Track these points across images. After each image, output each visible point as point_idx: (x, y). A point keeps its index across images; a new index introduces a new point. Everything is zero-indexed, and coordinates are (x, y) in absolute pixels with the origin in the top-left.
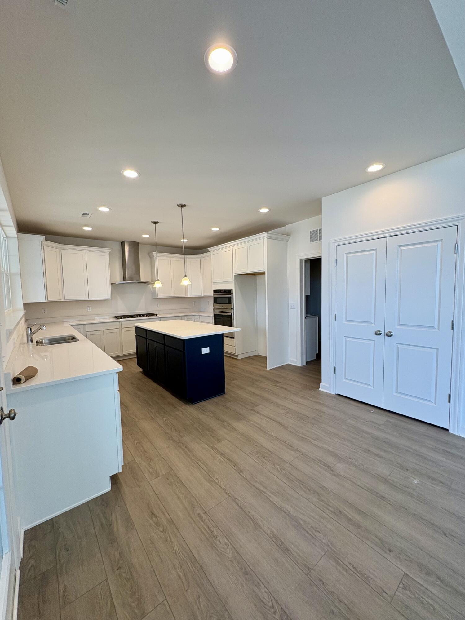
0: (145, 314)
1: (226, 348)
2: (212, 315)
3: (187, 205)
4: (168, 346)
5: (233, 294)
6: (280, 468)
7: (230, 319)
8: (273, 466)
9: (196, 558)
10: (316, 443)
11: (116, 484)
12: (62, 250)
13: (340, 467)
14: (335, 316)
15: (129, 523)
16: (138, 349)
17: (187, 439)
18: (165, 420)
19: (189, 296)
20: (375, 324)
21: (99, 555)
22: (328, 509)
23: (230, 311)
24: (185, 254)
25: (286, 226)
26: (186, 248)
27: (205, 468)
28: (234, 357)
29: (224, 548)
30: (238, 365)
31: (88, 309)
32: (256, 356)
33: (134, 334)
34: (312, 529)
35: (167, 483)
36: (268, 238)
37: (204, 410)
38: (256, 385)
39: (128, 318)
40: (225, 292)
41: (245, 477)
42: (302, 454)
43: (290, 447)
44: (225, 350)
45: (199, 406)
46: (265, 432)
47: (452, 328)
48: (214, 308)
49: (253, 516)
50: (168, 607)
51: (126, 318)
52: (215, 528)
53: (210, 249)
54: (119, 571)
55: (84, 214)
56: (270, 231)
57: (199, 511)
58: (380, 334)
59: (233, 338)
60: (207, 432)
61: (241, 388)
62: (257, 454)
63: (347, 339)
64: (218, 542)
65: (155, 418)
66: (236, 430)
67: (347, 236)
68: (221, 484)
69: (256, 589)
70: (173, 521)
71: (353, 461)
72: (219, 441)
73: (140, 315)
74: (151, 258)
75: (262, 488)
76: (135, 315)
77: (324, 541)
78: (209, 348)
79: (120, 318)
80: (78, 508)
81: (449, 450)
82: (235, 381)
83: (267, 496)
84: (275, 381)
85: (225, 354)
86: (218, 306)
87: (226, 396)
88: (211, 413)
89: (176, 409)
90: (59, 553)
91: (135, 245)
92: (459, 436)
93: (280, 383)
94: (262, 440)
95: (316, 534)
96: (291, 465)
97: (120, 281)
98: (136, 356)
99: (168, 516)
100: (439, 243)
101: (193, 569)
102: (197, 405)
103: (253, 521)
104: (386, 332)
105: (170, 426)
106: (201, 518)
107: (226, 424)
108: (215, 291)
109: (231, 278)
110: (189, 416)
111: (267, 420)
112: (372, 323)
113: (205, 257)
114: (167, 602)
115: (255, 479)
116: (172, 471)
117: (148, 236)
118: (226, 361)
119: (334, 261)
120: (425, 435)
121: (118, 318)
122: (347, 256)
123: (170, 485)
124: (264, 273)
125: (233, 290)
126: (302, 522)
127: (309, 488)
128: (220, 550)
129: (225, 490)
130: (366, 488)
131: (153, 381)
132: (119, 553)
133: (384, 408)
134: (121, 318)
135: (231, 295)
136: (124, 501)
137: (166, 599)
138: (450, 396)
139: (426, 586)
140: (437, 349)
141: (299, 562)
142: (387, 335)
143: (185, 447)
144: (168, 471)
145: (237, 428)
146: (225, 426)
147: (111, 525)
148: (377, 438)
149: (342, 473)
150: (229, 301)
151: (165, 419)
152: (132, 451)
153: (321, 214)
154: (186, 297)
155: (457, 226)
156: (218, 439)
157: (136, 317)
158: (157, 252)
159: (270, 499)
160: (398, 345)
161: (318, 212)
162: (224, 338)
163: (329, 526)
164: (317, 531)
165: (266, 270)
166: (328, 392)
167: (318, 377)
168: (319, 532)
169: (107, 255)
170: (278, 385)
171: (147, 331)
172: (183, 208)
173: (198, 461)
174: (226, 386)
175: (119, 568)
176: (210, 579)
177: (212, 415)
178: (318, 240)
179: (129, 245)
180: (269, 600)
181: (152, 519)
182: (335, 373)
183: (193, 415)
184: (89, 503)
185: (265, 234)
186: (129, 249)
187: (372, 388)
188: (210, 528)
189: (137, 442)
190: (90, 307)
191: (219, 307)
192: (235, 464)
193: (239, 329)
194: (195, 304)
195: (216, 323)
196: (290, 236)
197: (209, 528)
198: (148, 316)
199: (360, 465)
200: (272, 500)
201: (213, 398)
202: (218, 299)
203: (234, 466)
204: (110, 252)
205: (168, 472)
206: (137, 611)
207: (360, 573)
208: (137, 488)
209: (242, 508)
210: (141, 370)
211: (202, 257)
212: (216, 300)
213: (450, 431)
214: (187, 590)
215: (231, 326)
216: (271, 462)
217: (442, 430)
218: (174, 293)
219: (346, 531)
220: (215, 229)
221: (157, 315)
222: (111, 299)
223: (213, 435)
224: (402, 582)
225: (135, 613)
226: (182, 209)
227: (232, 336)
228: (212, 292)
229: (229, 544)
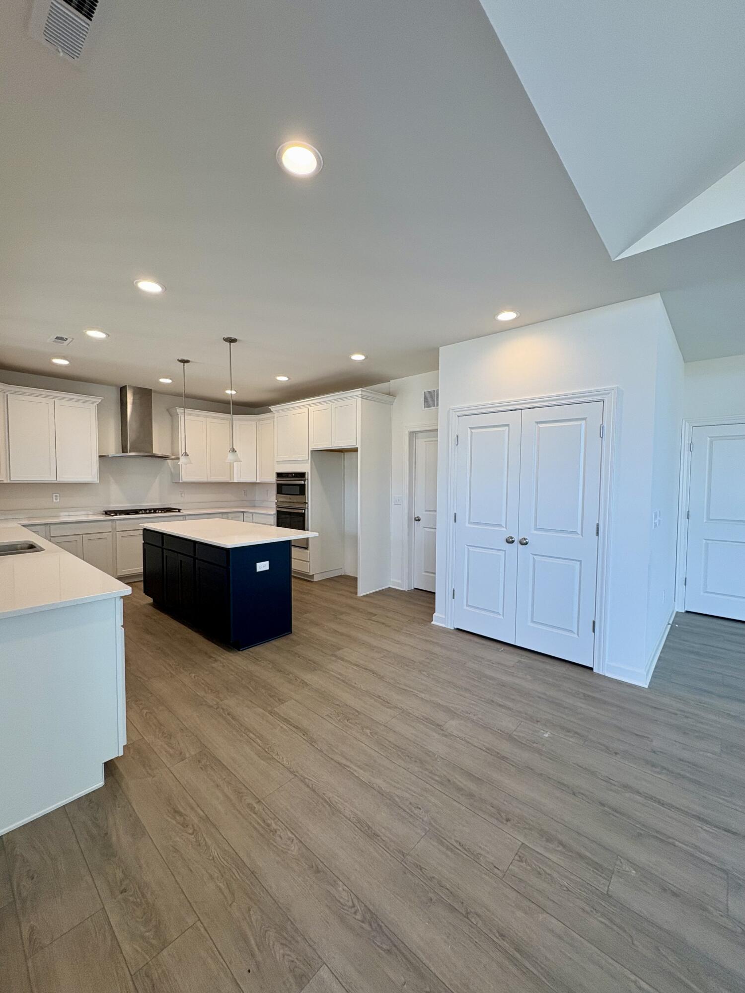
0: (159, 509)
1: (295, 565)
2: (274, 512)
3: (239, 341)
4: (200, 560)
5: (308, 479)
6: (371, 733)
7: (302, 518)
8: (361, 731)
9: (245, 860)
10: (423, 695)
11: (113, 776)
12: (9, 395)
13: (452, 725)
14: (455, 516)
15: (137, 828)
16: (147, 567)
17: (231, 702)
18: (194, 677)
19: (236, 481)
20: (506, 528)
21: (89, 878)
22: (433, 779)
23: (301, 506)
24: (233, 414)
25: (389, 381)
26: (236, 404)
27: (259, 741)
28: (306, 579)
29: (286, 844)
30: (312, 591)
31: (54, 498)
32: (341, 576)
33: (140, 541)
34: (410, 806)
35: (199, 766)
36: (363, 397)
37: (258, 660)
38: (340, 619)
39: (128, 514)
40: (294, 477)
41: (319, 748)
42: (403, 712)
43: (386, 703)
44: (293, 567)
45: (250, 653)
46: (351, 685)
47: (597, 534)
48: (276, 501)
49: (329, 798)
50: (202, 930)
51: (125, 515)
52: (274, 820)
53: (272, 408)
54: (123, 894)
55: (57, 338)
56: (367, 388)
57: (249, 800)
58: (513, 542)
59: (307, 548)
60: (263, 691)
61: (317, 625)
62: (339, 717)
63: (470, 549)
64: (278, 839)
65: (177, 674)
66: (307, 685)
67: (472, 404)
68: (283, 761)
69: (329, 888)
70: (208, 818)
71: (470, 715)
72: (281, 701)
73: (150, 510)
74: (173, 417)
75: (344, 761)
76: (141, 510)
77: (425, 819)
78: (268, 562)
79: (113, 514)
80: (46, 817)
81: (590, 694)
82: (308, 615)
83: (352, 771)
84: (368, 612)
85: (292, 575)
86: (283, 498)
87: (292, 636)
88: (268, 662)
89: (212, 658)
90: (18, 885)
91: (145, 395)
92: (605, 676)
93: (376, 615)
94: (346, 697)
95: (416, 812)
96: (387, 727)
97: (117, 453)
98: (142, 579)
99: (202, 813)
100: (583, 422)
101: (240, 876)
102: (246, 652)
103: (330, 806)
104: (520, 538)
105: (201, 684)
106: (252, 809)
107: (291, 676)
108: (279, 475)
109: (306, 456)
110: (233, 669)
111: (355, 668)
112: (503, 527)
113: (265, 419)
114: (202, 923)
115: (334, 749)
116: (207, 749)
117: (169, 381)
118: (295, 585)
119: (454, 437)
120: (564, 677)
121: (110, 515)
122: (471, 432)
123: (204, 769)
124: (356, 450)
125: (308, 473)
126: (397, 799)
127: (409, 754)
128: (280, 848)
129: (288, 769)
130: (484, 748)
131: (172, 618)
132: (123, 871)
133: (517, 644)
134: (116, 515)
135: (304, 481)
136: (127, 799)
137: (199, 920)
138: (594, 623)
139: (547, 855)
140: (580, 561)
141: (391, 849)
142: (522, 544)
143: (226, 713)
144: (201, 750)
145: (309, 682)
146: (291, 680)
147: (106, 834)
148: (503, 685)
149: (455, 733)
150: (302, 490)
151: (193, 675)
152: (138, 727)
153: (438, 369)
154: (230, 482)
155: (603, 401)
156: (279, 700)
157: (142, 513)
158: (185, 408)
159: (355, 773)
160: (535, 556)
161: (435, 366)
162: (293, 549)
163: (433, 800)
164: (418, 807)
165: (359, 446)
166: (443, 625)
167: (431, 606)
168: (420, 809)
169: (93, 408)
170: (374, 618)
171: (164, 536)
172: (232, 344)
173: (248, 733)
174: (294, 623)
175: (125, 891)
176: (265, 886)
177: (270, 666)
178: (434, 406)
179: (134, 394)
180: (349, 898)
181: (174, 818)
182: (453, 598)
183: (240, 666)
184: (66, 808)
185: (358, 392)
186: (133, 400)
187: (502, 618)
188: (266, 821)
189: (147, 713)
190: (58, 495)
191: (285, 500)
192: (305, 733)
193: (317, 534)
194: (245, 495)
195: (279, 524)
196: (395, 397)
197: (264, 821)
198: (165, 512)
199: (479, 720)
200: (357, 775)
201: (273, 641)
202: (283, 487)
203: (304, 735)
204: (100, 403)
205: (201, 752)
206: (154, 942)
207: (468, 850)
208: (149, 778)
209: (314, 791)
210: (150, 600)
211: (259, 420)
212: (280, 489)
213: (594, 671)
214: (231, 905)
215: (303, 529)
216: (358, 725)
217: (585, 669)
218: (211, 476)
219: (455, 803)
220: (283, 379)
221: (179, 510)
222: (98, 482)
223: (272, 694)
224: (519, 853)
225: (152, 945)
226: (230, 345)
227: (304, 545)
228: (275, 475)
229: (295, 838)
